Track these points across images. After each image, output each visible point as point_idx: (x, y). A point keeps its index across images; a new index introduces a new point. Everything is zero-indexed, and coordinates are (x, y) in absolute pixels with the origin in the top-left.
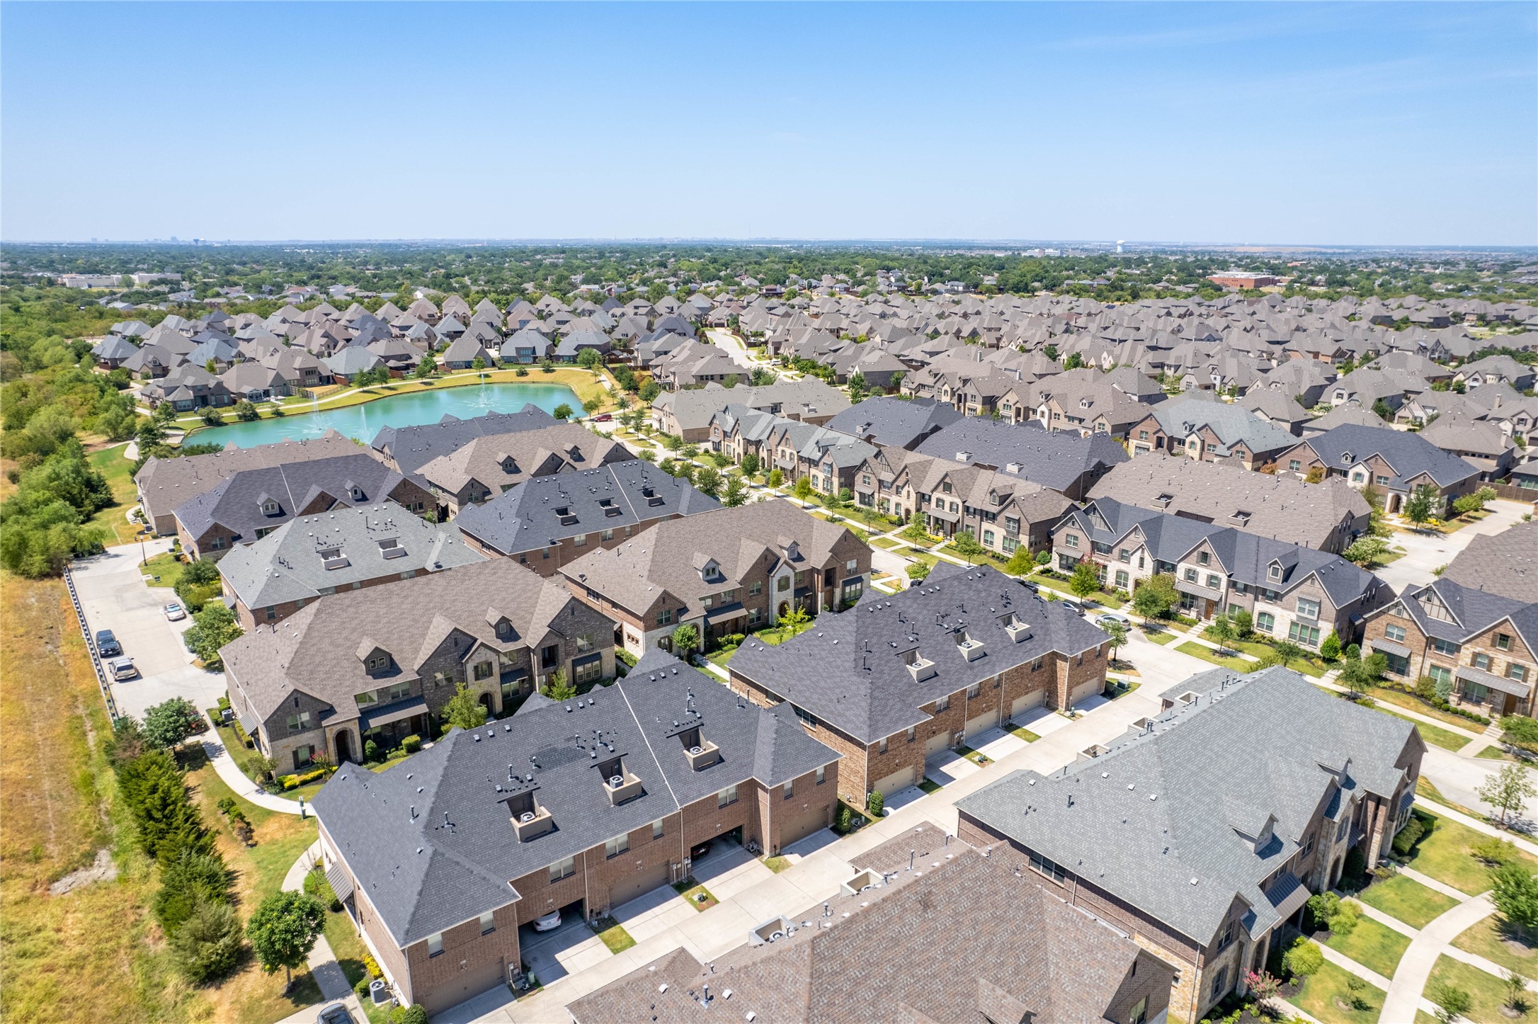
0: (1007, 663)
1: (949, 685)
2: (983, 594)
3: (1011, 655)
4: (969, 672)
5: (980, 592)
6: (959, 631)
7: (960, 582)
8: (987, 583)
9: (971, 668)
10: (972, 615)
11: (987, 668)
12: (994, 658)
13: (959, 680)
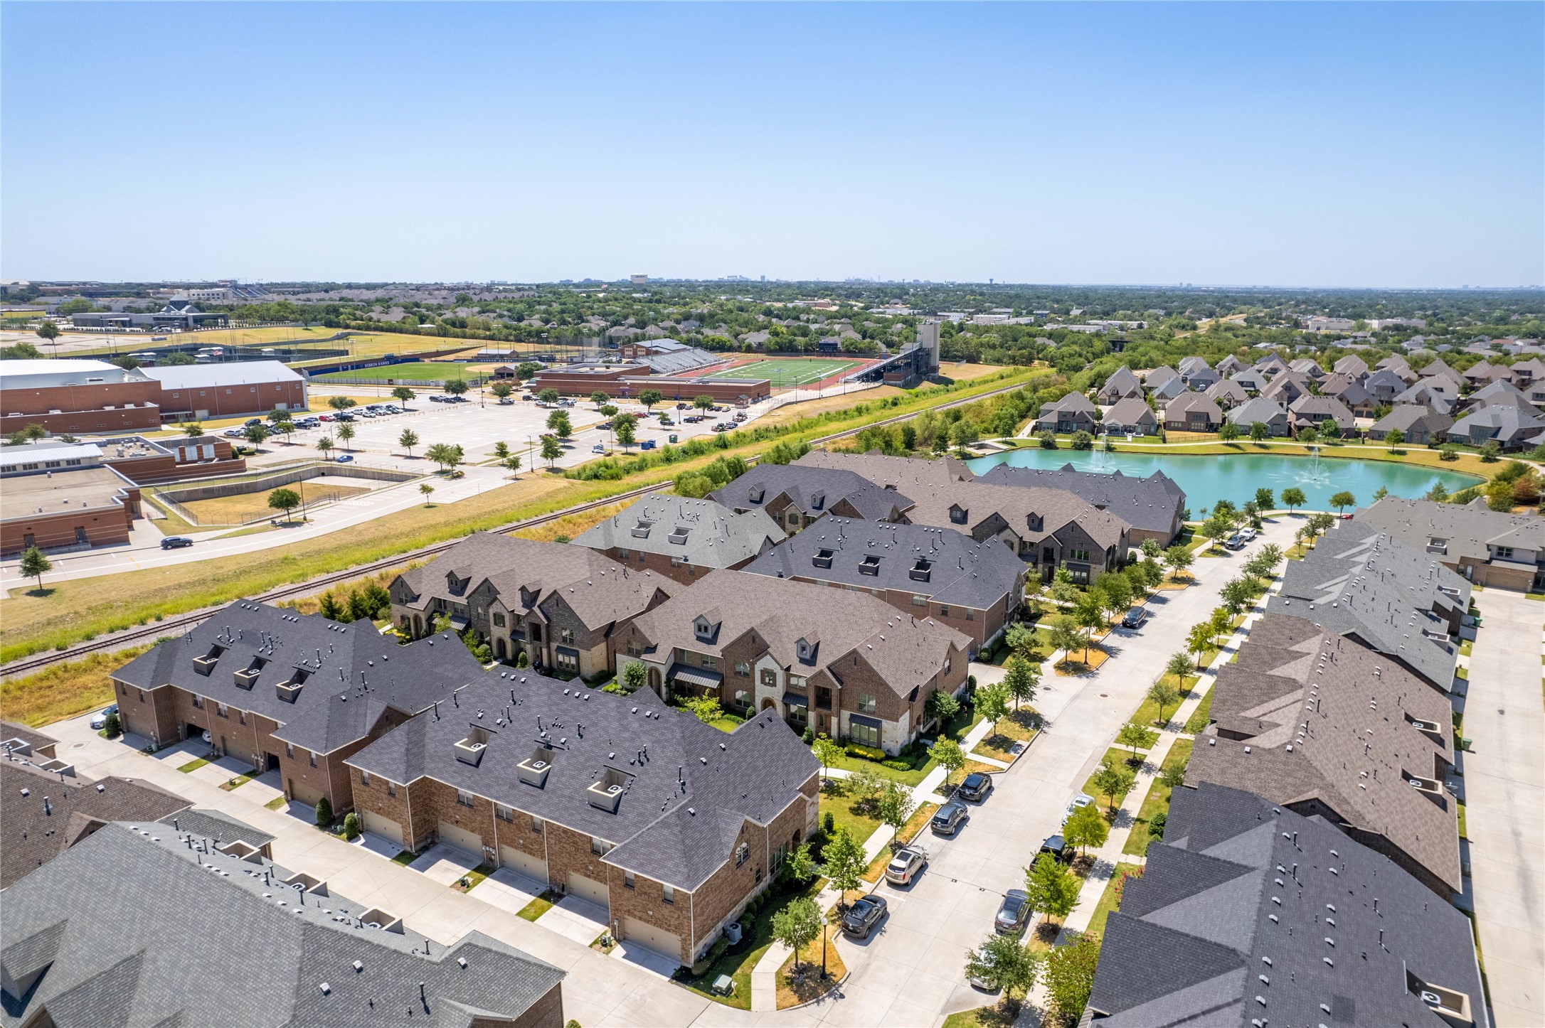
0: (551, 811)
1: (475, 782)
2: (626, 735)
3: (566, 809)
4: (505, 788)
5: (626, 729)
6: (550, 747)
7: (618, 707)
8: (646, 727)
9: (512, 786)
10: (584, 744)
11: (527, 799)
12: (545, 797)
13: (488, 786)
